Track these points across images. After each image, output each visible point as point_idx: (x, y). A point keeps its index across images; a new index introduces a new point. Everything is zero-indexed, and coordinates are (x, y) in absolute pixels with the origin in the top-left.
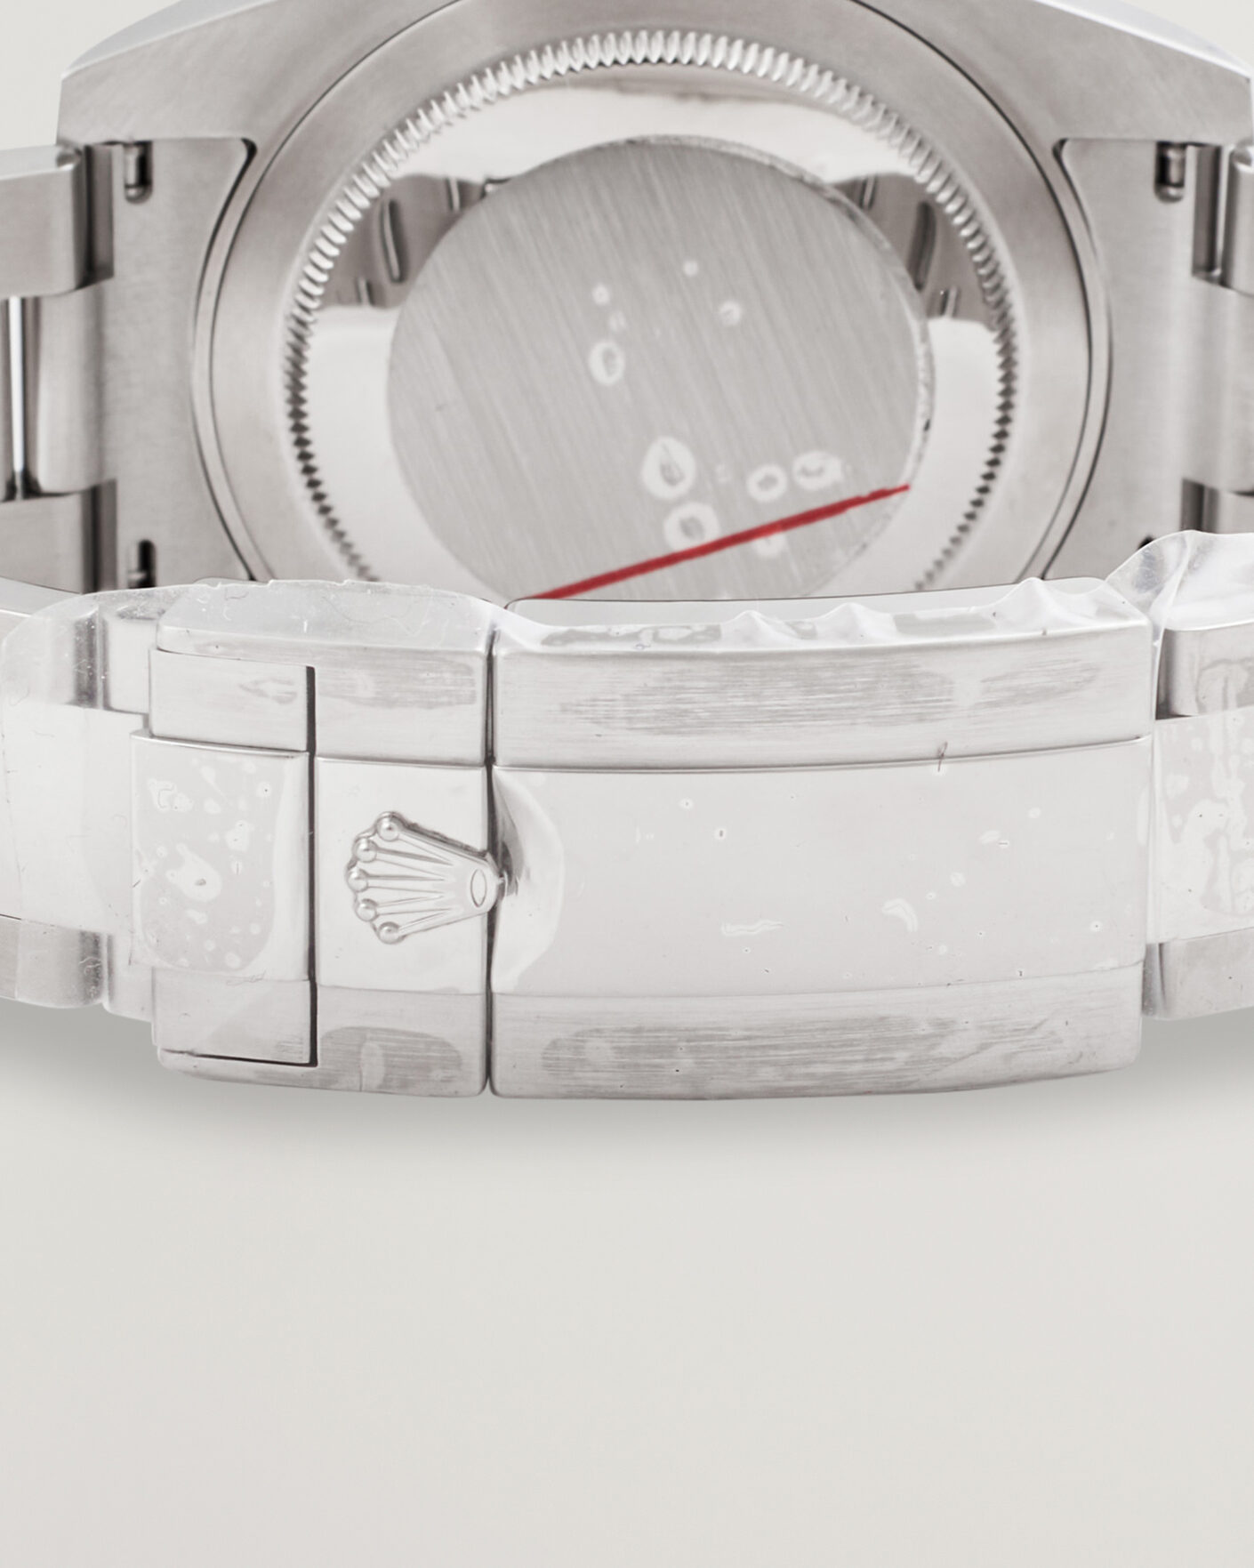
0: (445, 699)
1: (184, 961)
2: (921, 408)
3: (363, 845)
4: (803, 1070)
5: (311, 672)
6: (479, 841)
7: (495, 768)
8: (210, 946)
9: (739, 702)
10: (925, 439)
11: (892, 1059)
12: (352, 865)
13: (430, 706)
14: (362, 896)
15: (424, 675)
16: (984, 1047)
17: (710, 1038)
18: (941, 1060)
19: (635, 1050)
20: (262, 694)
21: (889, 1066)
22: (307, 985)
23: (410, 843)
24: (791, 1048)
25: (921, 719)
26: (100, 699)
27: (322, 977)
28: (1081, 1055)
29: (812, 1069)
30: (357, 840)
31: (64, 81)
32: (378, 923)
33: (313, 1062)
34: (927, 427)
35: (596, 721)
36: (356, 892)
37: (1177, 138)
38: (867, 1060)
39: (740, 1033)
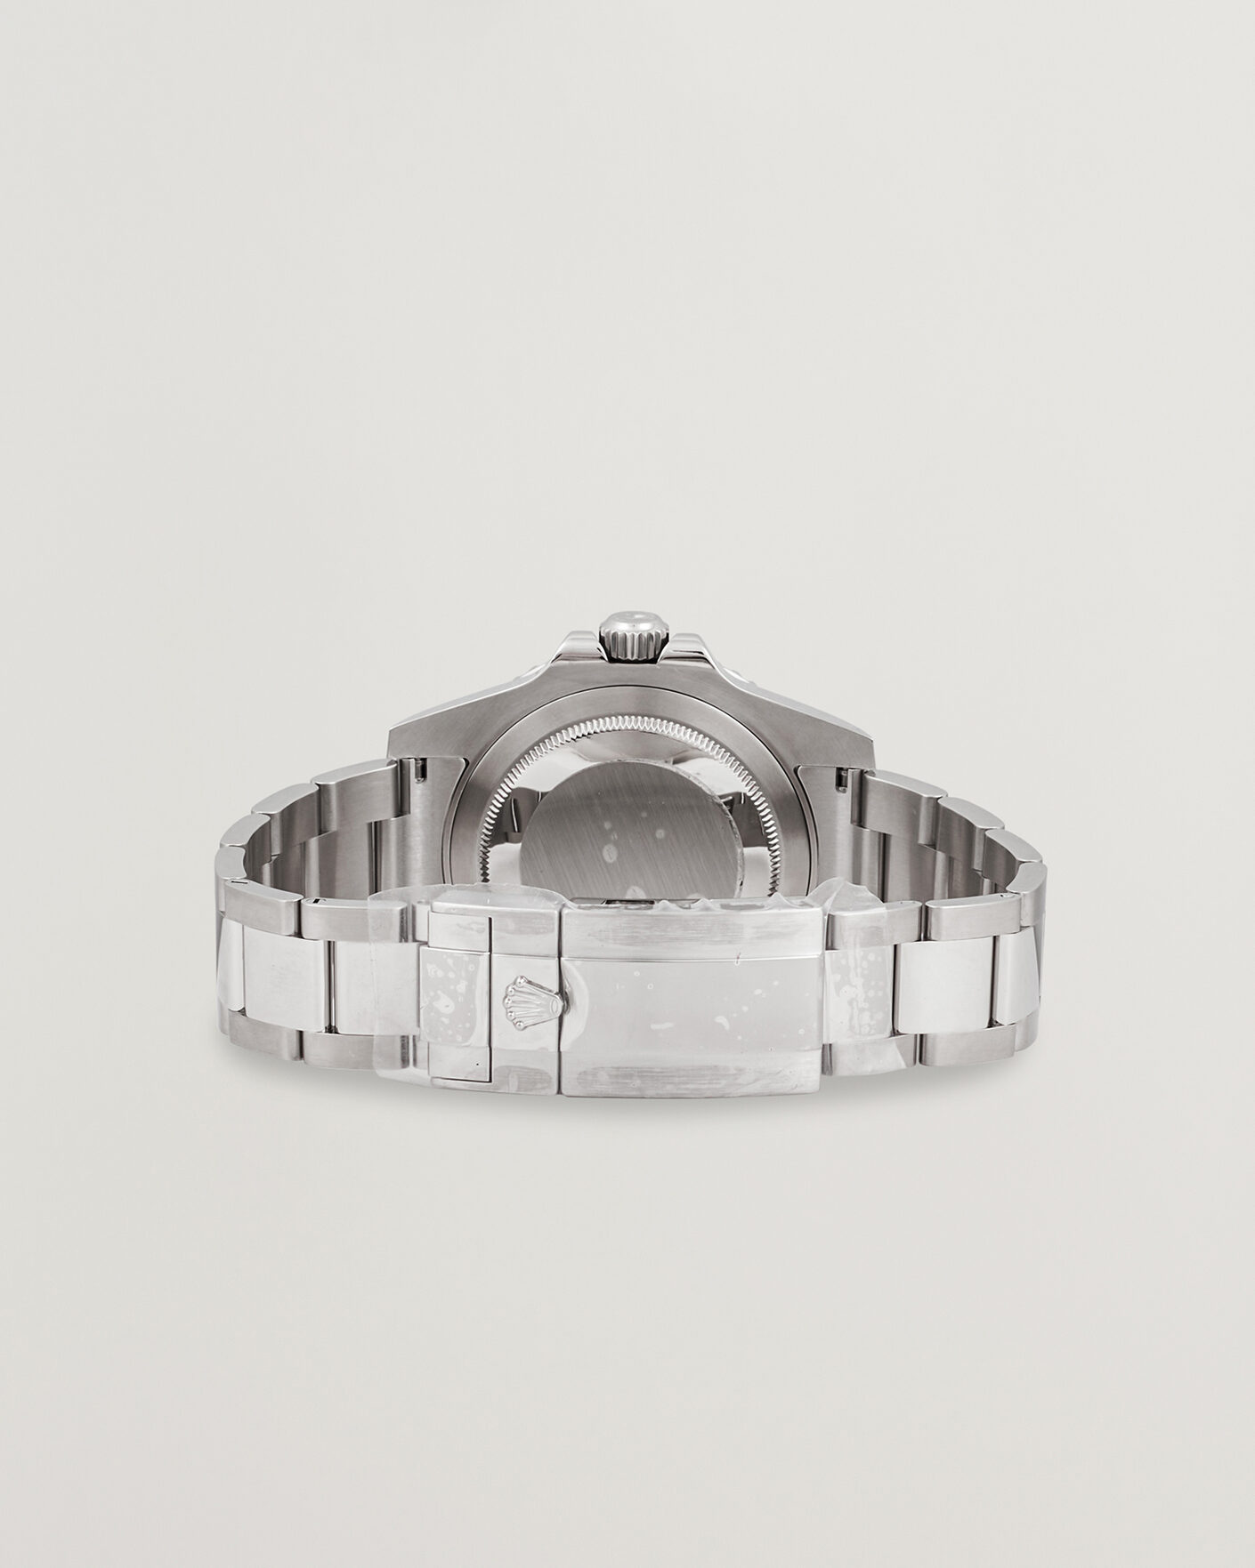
0: (542, 930)
1: (440, 1039)
2: (739, 876)
3: (510, 989)
4: (684, 1086)
5: (490, 919)
6: (556, 989)
7: (562, 959)
8: (450, 1032)
9: (658, 933)
10: (741, 890)
11: (719, 1083)
12: (506, 997)
13: (537, 933)
14: (509, 1010)
15: (534, 921)
16: (756, 1080)
17: (647, 1072)
18: (740, 1085)
19: (617, 1076)
20: (472, 929)
21: (718, 1086)
22: (488, 1049)
23: (530, 988)
24: (679, 1077)
25: (730, 942)
26: (410, 937)
27: (493, 1046)
28: (797, 1086)
29: (688, 1086)
30: (508, 987)
31: (390, 731)
32: (515, 1021)
33: (490, 1081)
34: (741, 884)
35: (601, 940)
36: (506, 1009)
37: (844, 766)
38: (710, 1083)
39: (658, 1070)
